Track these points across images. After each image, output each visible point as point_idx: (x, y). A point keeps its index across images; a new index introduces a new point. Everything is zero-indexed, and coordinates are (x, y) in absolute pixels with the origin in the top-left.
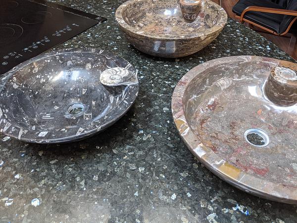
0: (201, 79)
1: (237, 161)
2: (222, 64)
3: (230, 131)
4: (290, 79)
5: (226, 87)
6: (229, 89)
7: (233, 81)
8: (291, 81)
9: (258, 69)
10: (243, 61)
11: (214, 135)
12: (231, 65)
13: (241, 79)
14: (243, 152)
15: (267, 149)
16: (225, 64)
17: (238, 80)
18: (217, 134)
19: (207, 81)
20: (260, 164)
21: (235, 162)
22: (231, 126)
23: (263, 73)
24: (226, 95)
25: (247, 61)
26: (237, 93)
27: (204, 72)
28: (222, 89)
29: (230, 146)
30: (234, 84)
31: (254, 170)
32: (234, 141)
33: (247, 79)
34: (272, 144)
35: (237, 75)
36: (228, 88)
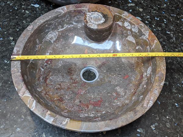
0: (32, 43)
1: (80, 102)
2: (44, 23)
3: (69, 78)
4: (99, 23)
5: (54, 39)
6: (58, 39)
7: (58, 32)
8: (100, 24)
9: (74, 16)
10: (60, 14)
11: (58, 86)
12: (52, 20)
13: (65, 28)
14: (83, 92)
15: (98, 81)
16: (47, 21)
17: (62, 29)
18: (60, 85)
19: (38, 41)
20: (96, 97)
21: (79, 104)
22: (69, 72)
23: (79, 18)
24: (57, 46)
25: (63, 12)
26: (65, 41)
27: (31, 36)
28: (52, 42)
29: (72, 91)
30: (60, 34)
31: (93, 104)
32: (74, 85)
33: (69, 26)
34: (100, 76)
35: (60, 26)
36: (56, 40)
